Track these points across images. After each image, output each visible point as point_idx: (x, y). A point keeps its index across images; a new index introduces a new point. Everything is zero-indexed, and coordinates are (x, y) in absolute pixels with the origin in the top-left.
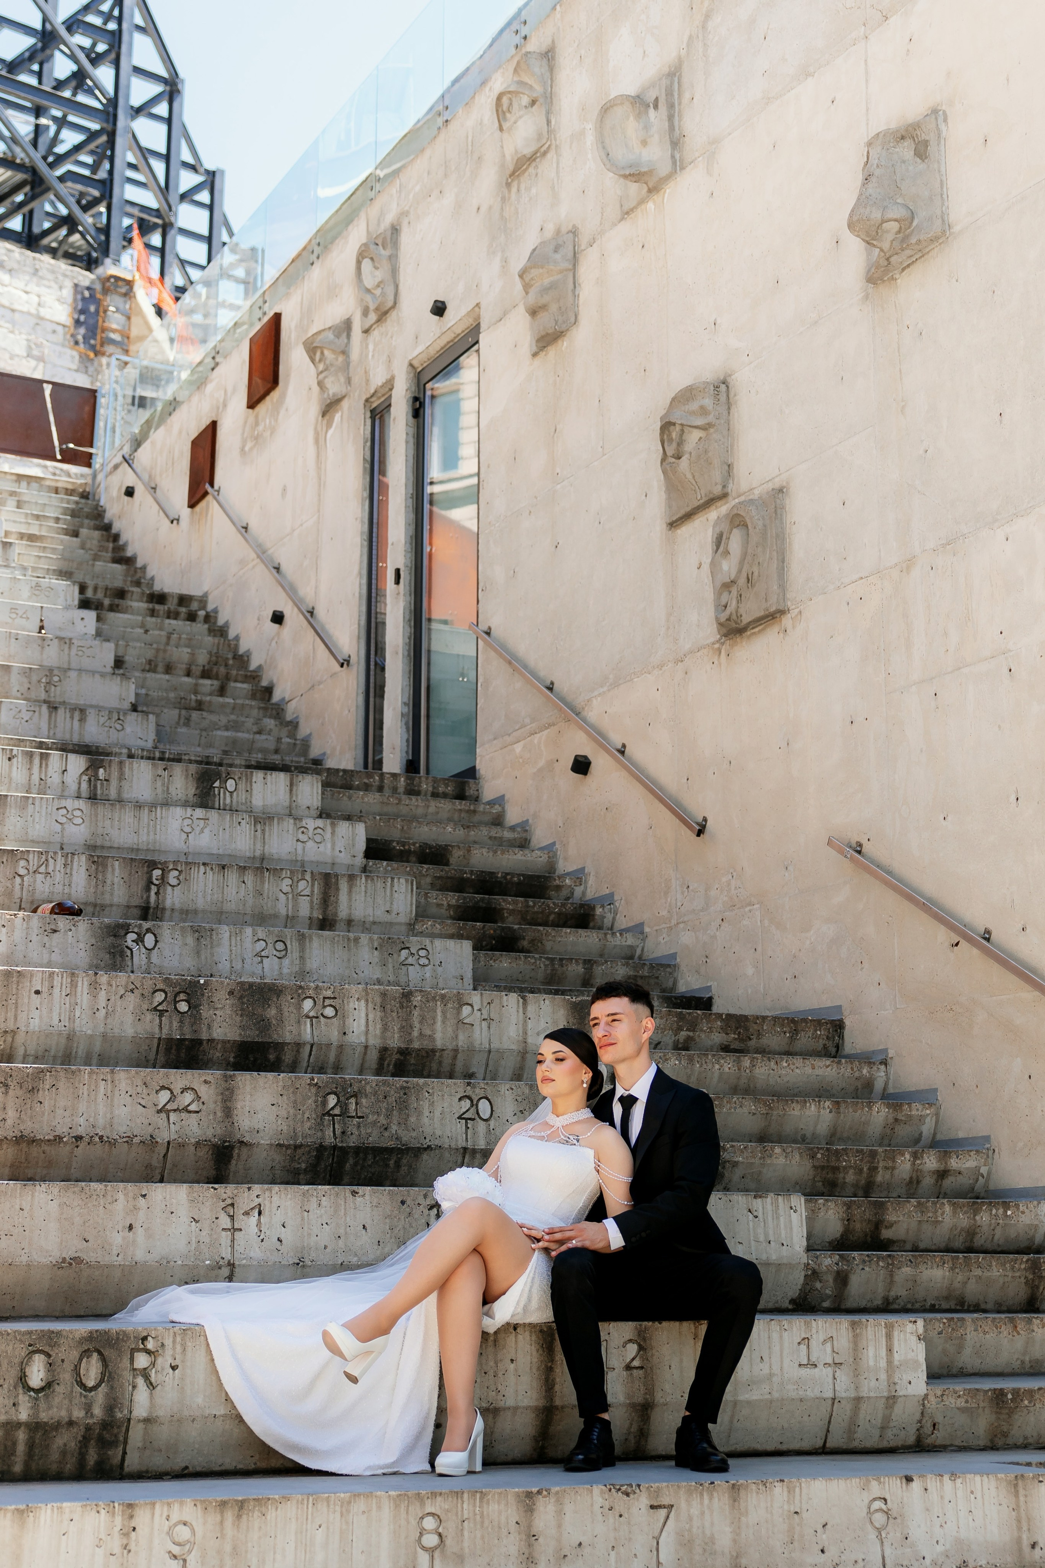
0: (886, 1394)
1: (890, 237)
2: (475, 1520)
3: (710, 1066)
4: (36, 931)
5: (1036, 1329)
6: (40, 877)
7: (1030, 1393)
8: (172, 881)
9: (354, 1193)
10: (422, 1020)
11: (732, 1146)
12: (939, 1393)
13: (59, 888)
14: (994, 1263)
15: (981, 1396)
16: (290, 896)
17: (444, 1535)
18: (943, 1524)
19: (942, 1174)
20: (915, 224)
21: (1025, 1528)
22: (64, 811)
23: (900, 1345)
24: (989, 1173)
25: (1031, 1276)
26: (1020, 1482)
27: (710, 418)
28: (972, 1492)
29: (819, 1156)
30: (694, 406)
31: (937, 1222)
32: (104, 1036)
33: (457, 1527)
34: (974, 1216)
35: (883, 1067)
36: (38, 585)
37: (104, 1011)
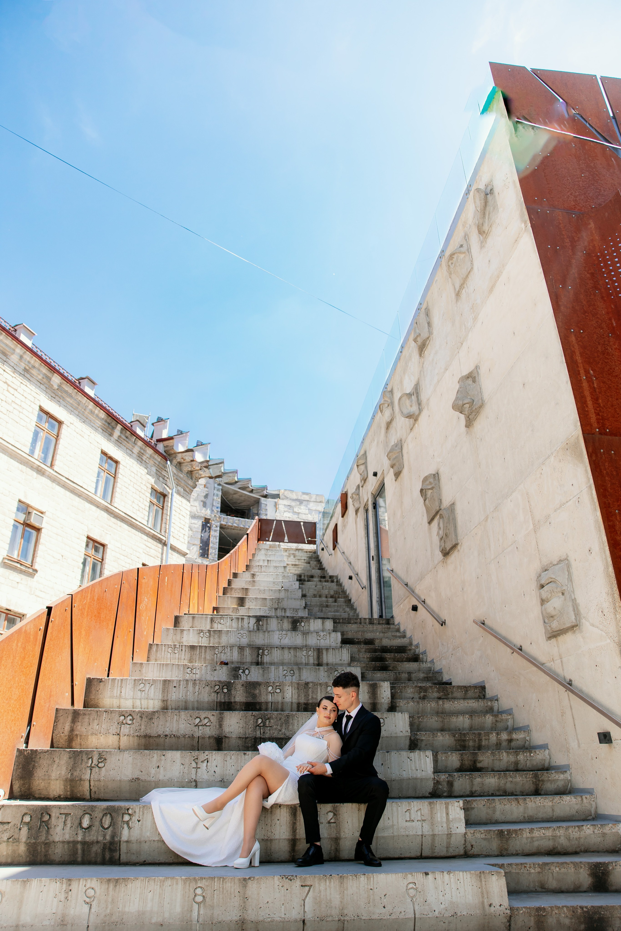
0: (446, 833)
1: (467, 409)
2: (220, 890)
3: (426, 705)
4: (209, 670)
5: (528, 802)
6: (222, 654)
7: (516, 831)
8: (266, 654)
9: (245, 754)
10: (313, 692)
11: (420, 733)
12: (472, 832)
13: (229, 658)
14: (517, 775)
15: (492, 833)
16: (306, 656)
17: (205, 896)
18: (444, 895)
19: (510, 741)
20: (474, 403)
21: (486, 897)
22: (240, 634)
23: (452, 811)
24: (530, 740)
25: (535, 780)
26: (482, 875)
27: (433, 485)
28: (458, 880)
29: (457, 736)
30: (428, 482)
31: (500, 760)
32: (197, 701)
33: (211, 893)
34: (517, 756)
35: (496, 702)
36: (284, 576)
37: (198, 693)
